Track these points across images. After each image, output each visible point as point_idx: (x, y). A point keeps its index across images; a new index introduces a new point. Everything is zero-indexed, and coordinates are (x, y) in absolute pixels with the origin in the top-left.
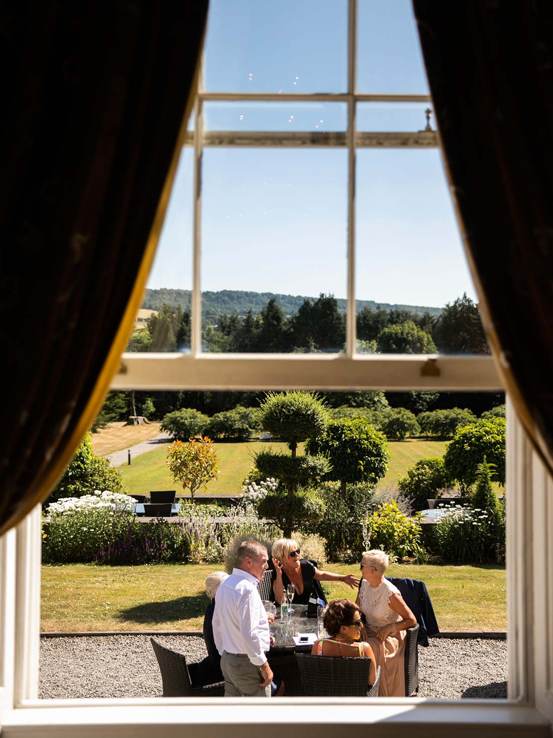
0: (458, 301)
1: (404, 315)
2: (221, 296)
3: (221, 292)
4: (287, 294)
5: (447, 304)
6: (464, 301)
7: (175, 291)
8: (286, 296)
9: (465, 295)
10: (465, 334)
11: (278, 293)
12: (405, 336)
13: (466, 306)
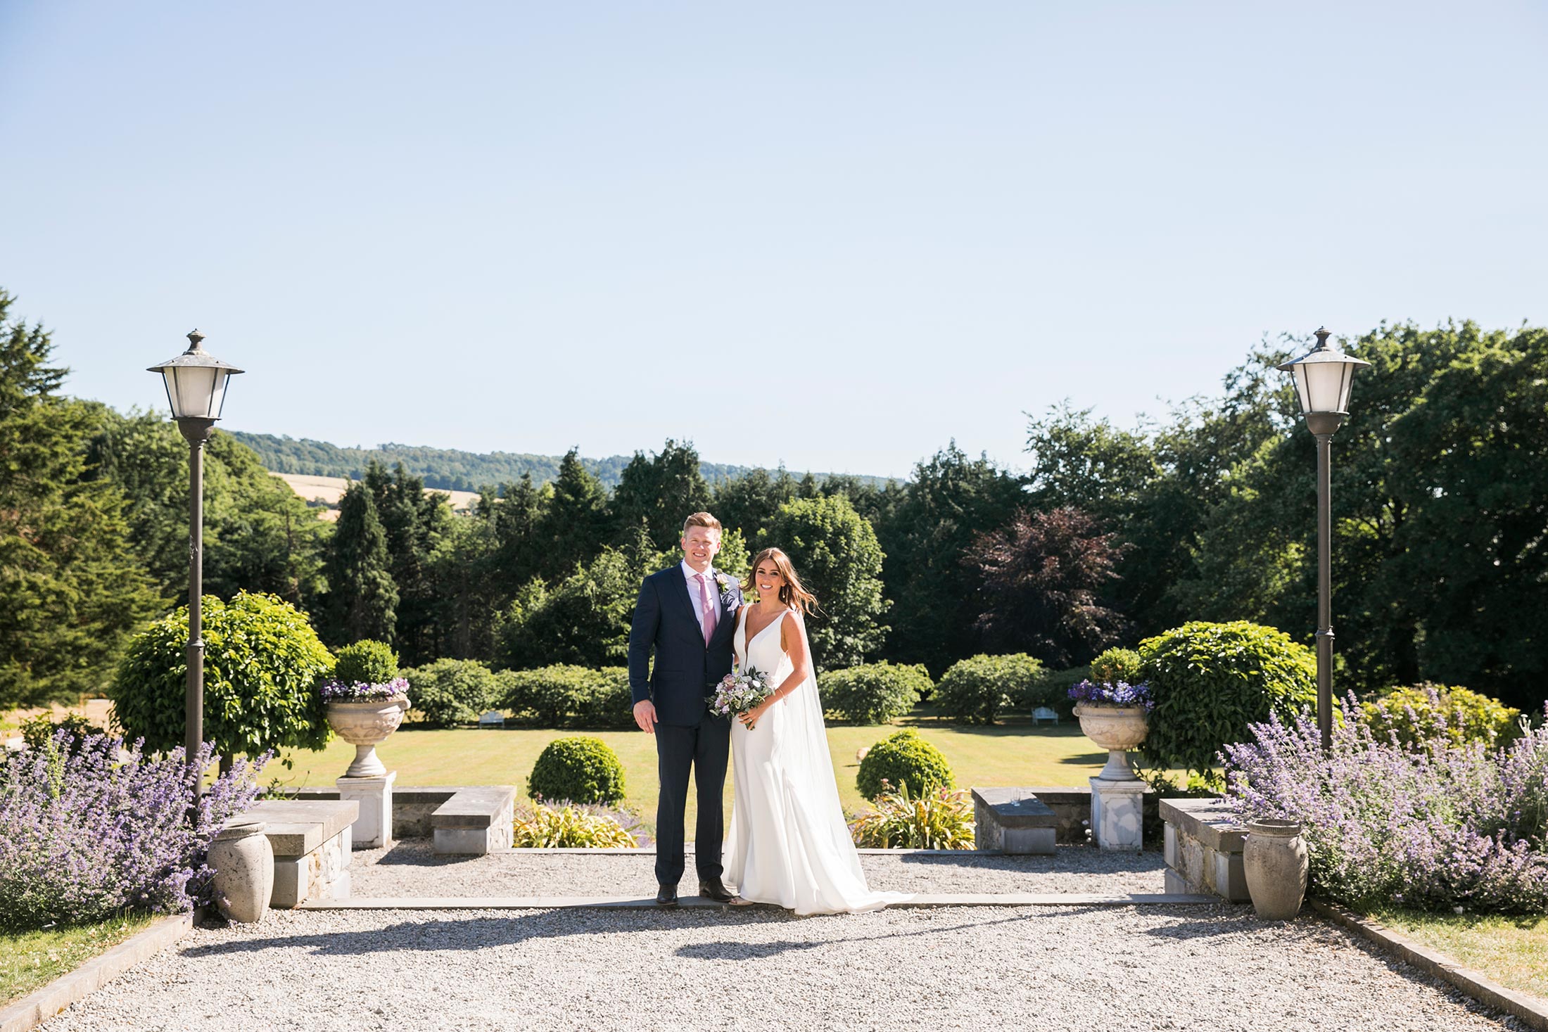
0: (939, 457)
1: (847, 485)
2: (610, 466)
3: (610, 459)
4: (738, 465)
5: (918, 461)
6: (951, 456)
7: (520, 457)
8: (736, 468)
9: (952, 443)
10: (949, 522)
11: (720, 462)
12: (819, 523)
13: (954, 465)
